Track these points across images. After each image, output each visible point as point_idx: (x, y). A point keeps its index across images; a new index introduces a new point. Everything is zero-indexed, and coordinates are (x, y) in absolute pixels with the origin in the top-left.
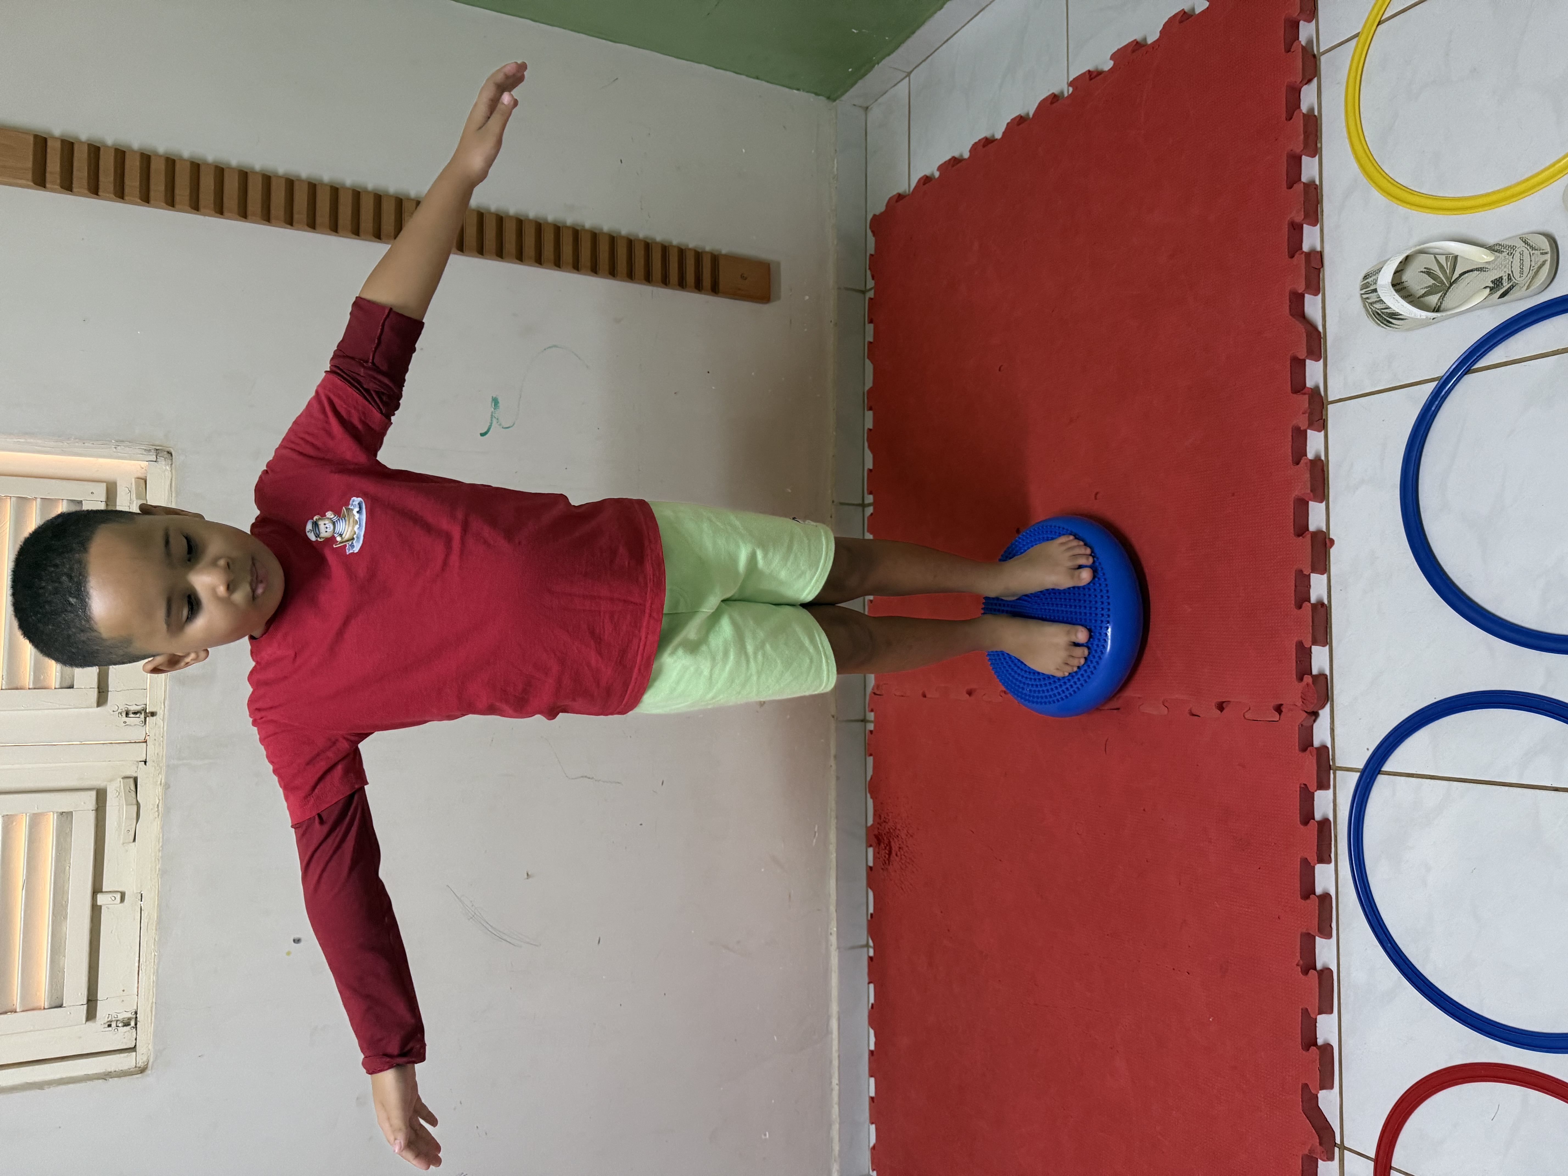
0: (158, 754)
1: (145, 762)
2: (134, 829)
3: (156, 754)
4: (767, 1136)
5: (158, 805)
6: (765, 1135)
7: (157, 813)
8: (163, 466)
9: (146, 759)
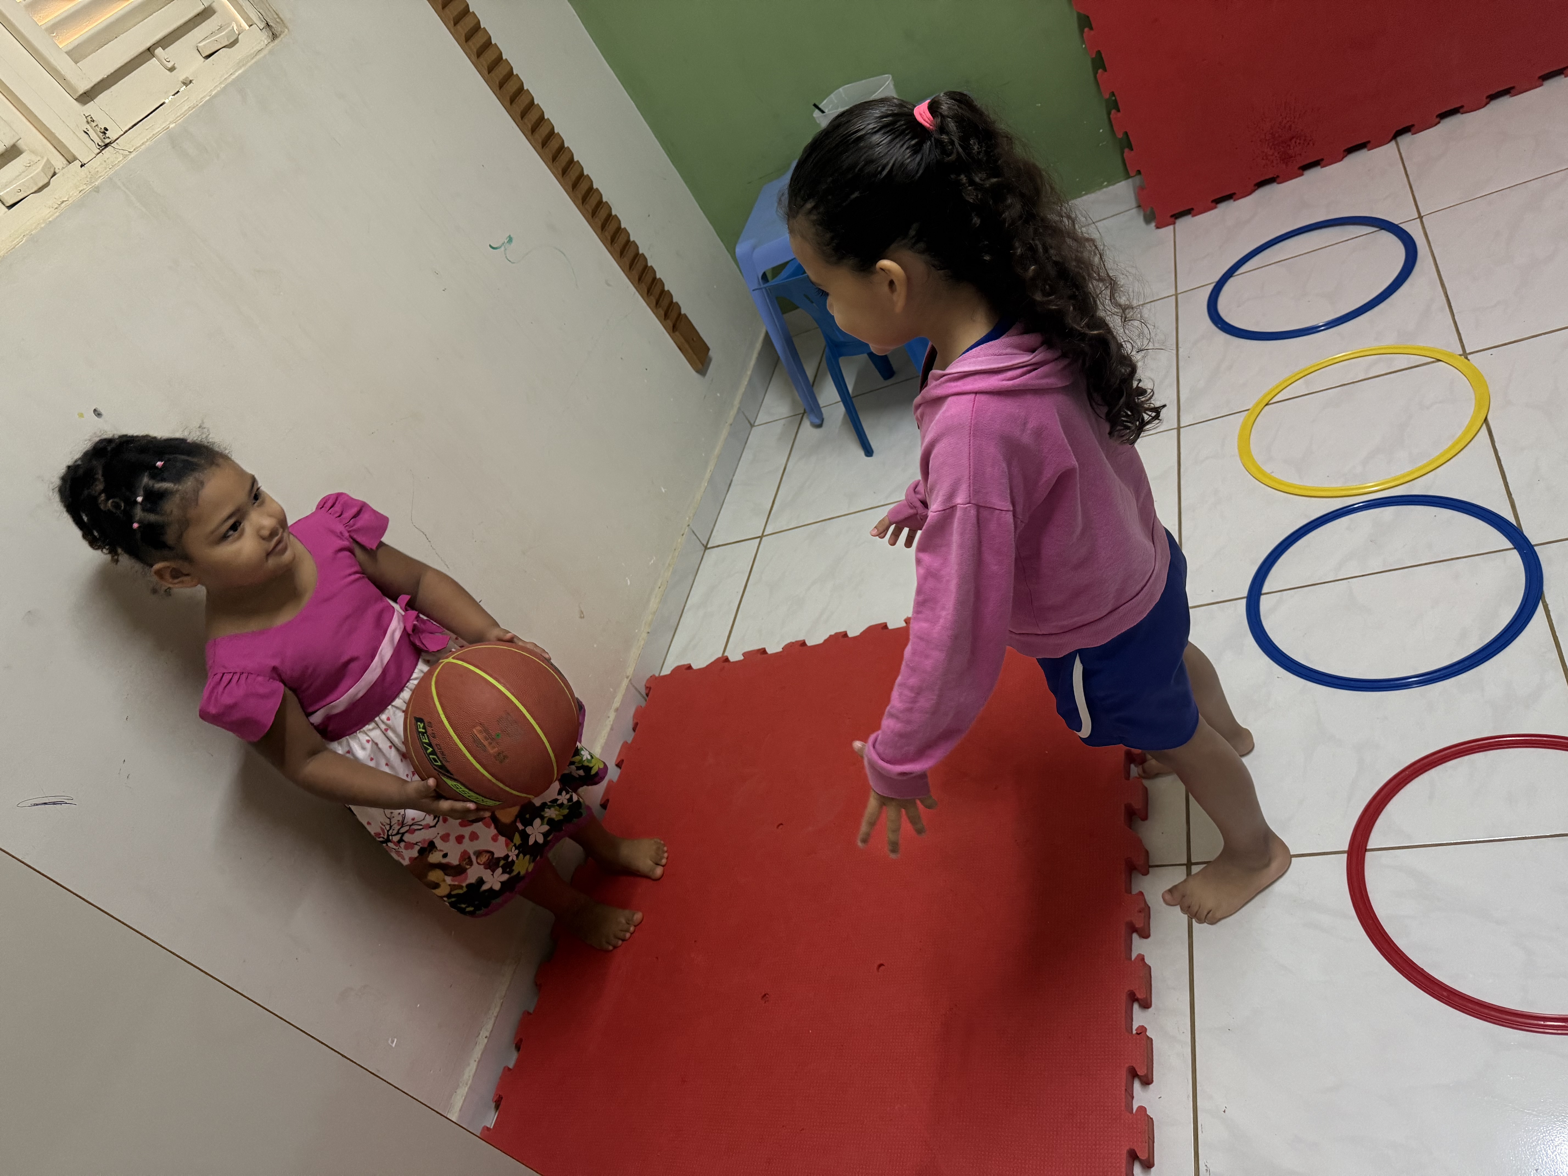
0: (98, 171)
1: (82, 166)
2: (26, 195)
3: (96, 170)
4: (394, 1045)
5: (63, 202)
6: (393, 1042)
7: (57, 206)
8: (263, 37)
9: (85, 164)
